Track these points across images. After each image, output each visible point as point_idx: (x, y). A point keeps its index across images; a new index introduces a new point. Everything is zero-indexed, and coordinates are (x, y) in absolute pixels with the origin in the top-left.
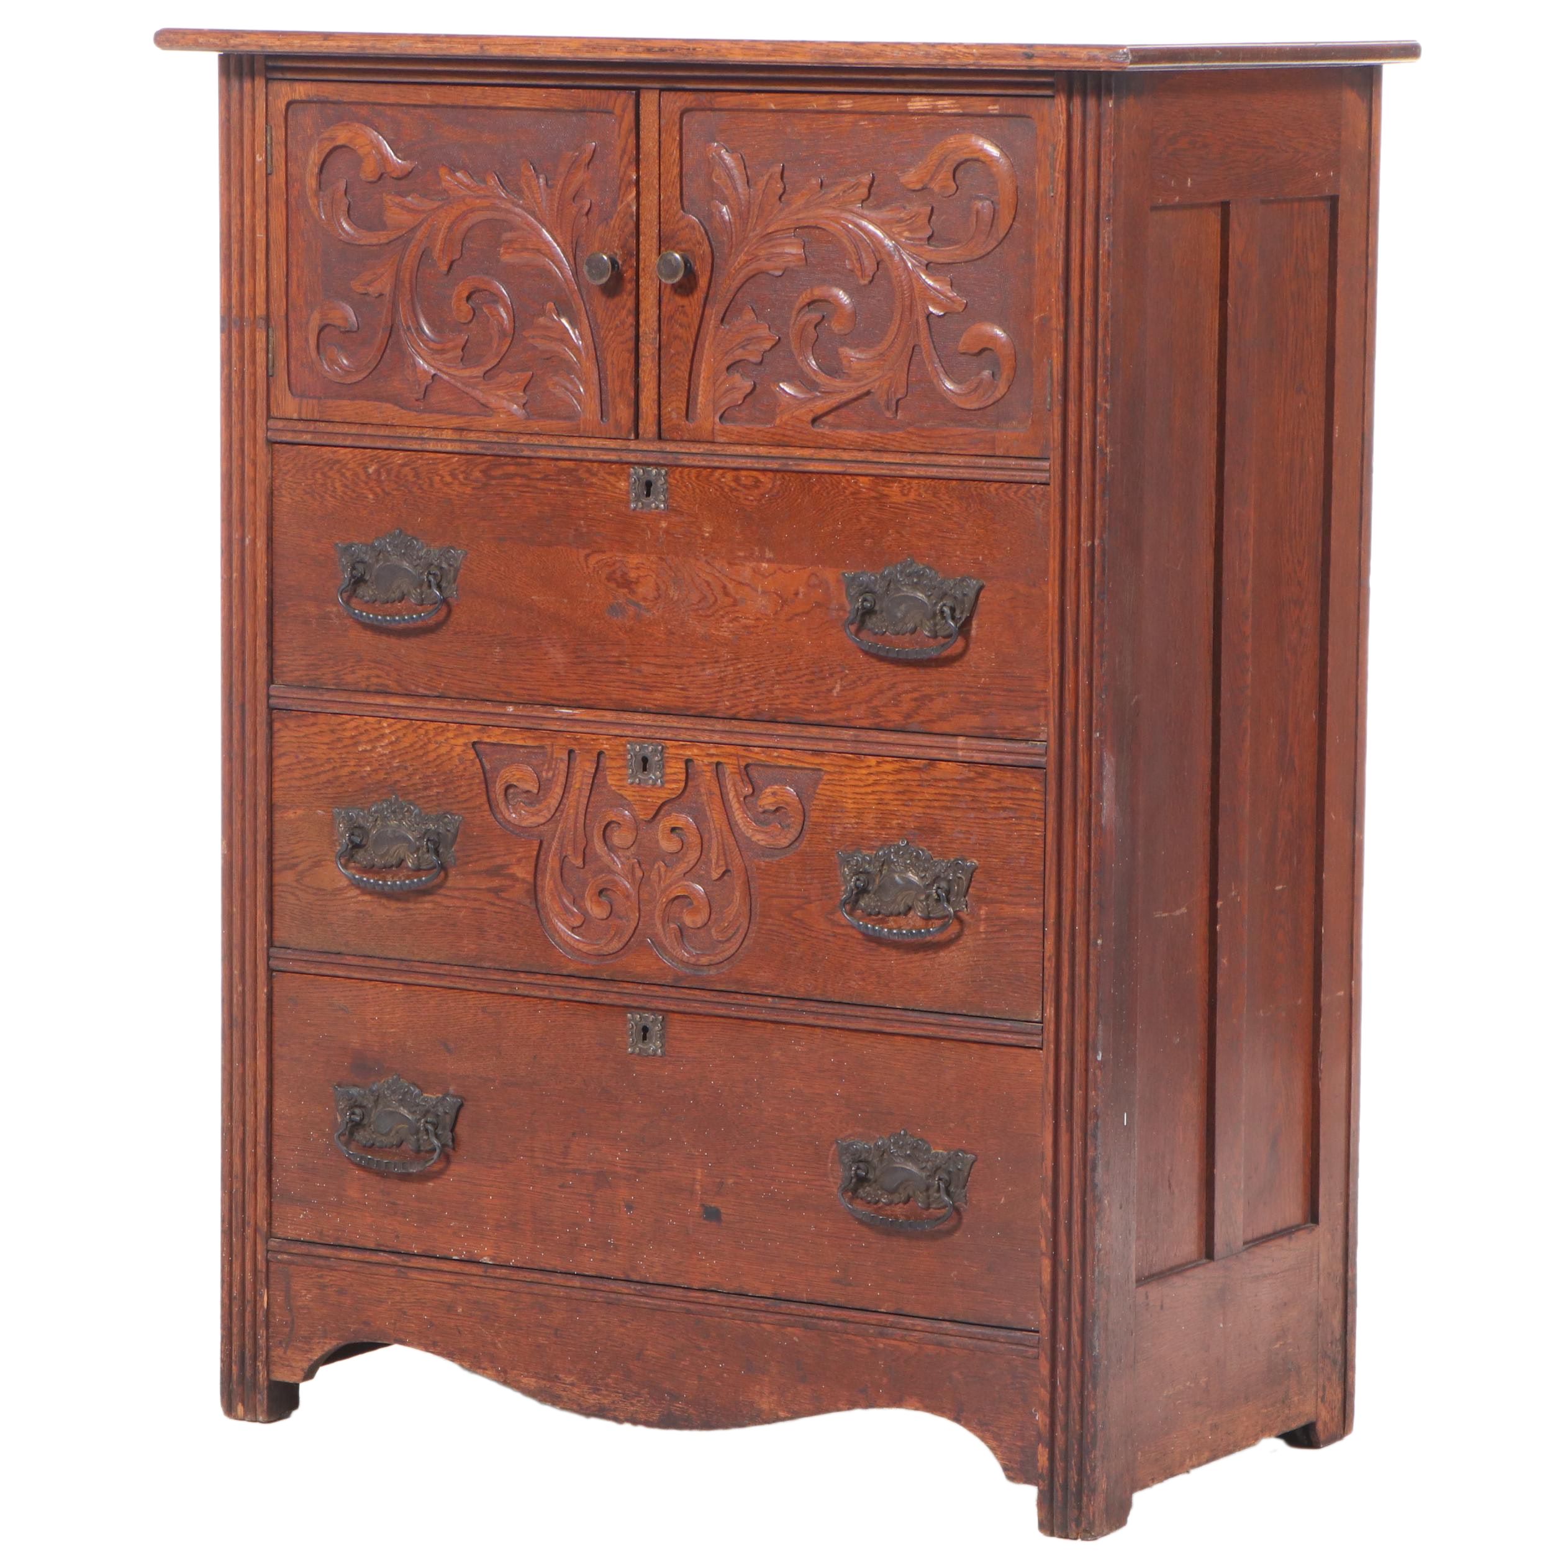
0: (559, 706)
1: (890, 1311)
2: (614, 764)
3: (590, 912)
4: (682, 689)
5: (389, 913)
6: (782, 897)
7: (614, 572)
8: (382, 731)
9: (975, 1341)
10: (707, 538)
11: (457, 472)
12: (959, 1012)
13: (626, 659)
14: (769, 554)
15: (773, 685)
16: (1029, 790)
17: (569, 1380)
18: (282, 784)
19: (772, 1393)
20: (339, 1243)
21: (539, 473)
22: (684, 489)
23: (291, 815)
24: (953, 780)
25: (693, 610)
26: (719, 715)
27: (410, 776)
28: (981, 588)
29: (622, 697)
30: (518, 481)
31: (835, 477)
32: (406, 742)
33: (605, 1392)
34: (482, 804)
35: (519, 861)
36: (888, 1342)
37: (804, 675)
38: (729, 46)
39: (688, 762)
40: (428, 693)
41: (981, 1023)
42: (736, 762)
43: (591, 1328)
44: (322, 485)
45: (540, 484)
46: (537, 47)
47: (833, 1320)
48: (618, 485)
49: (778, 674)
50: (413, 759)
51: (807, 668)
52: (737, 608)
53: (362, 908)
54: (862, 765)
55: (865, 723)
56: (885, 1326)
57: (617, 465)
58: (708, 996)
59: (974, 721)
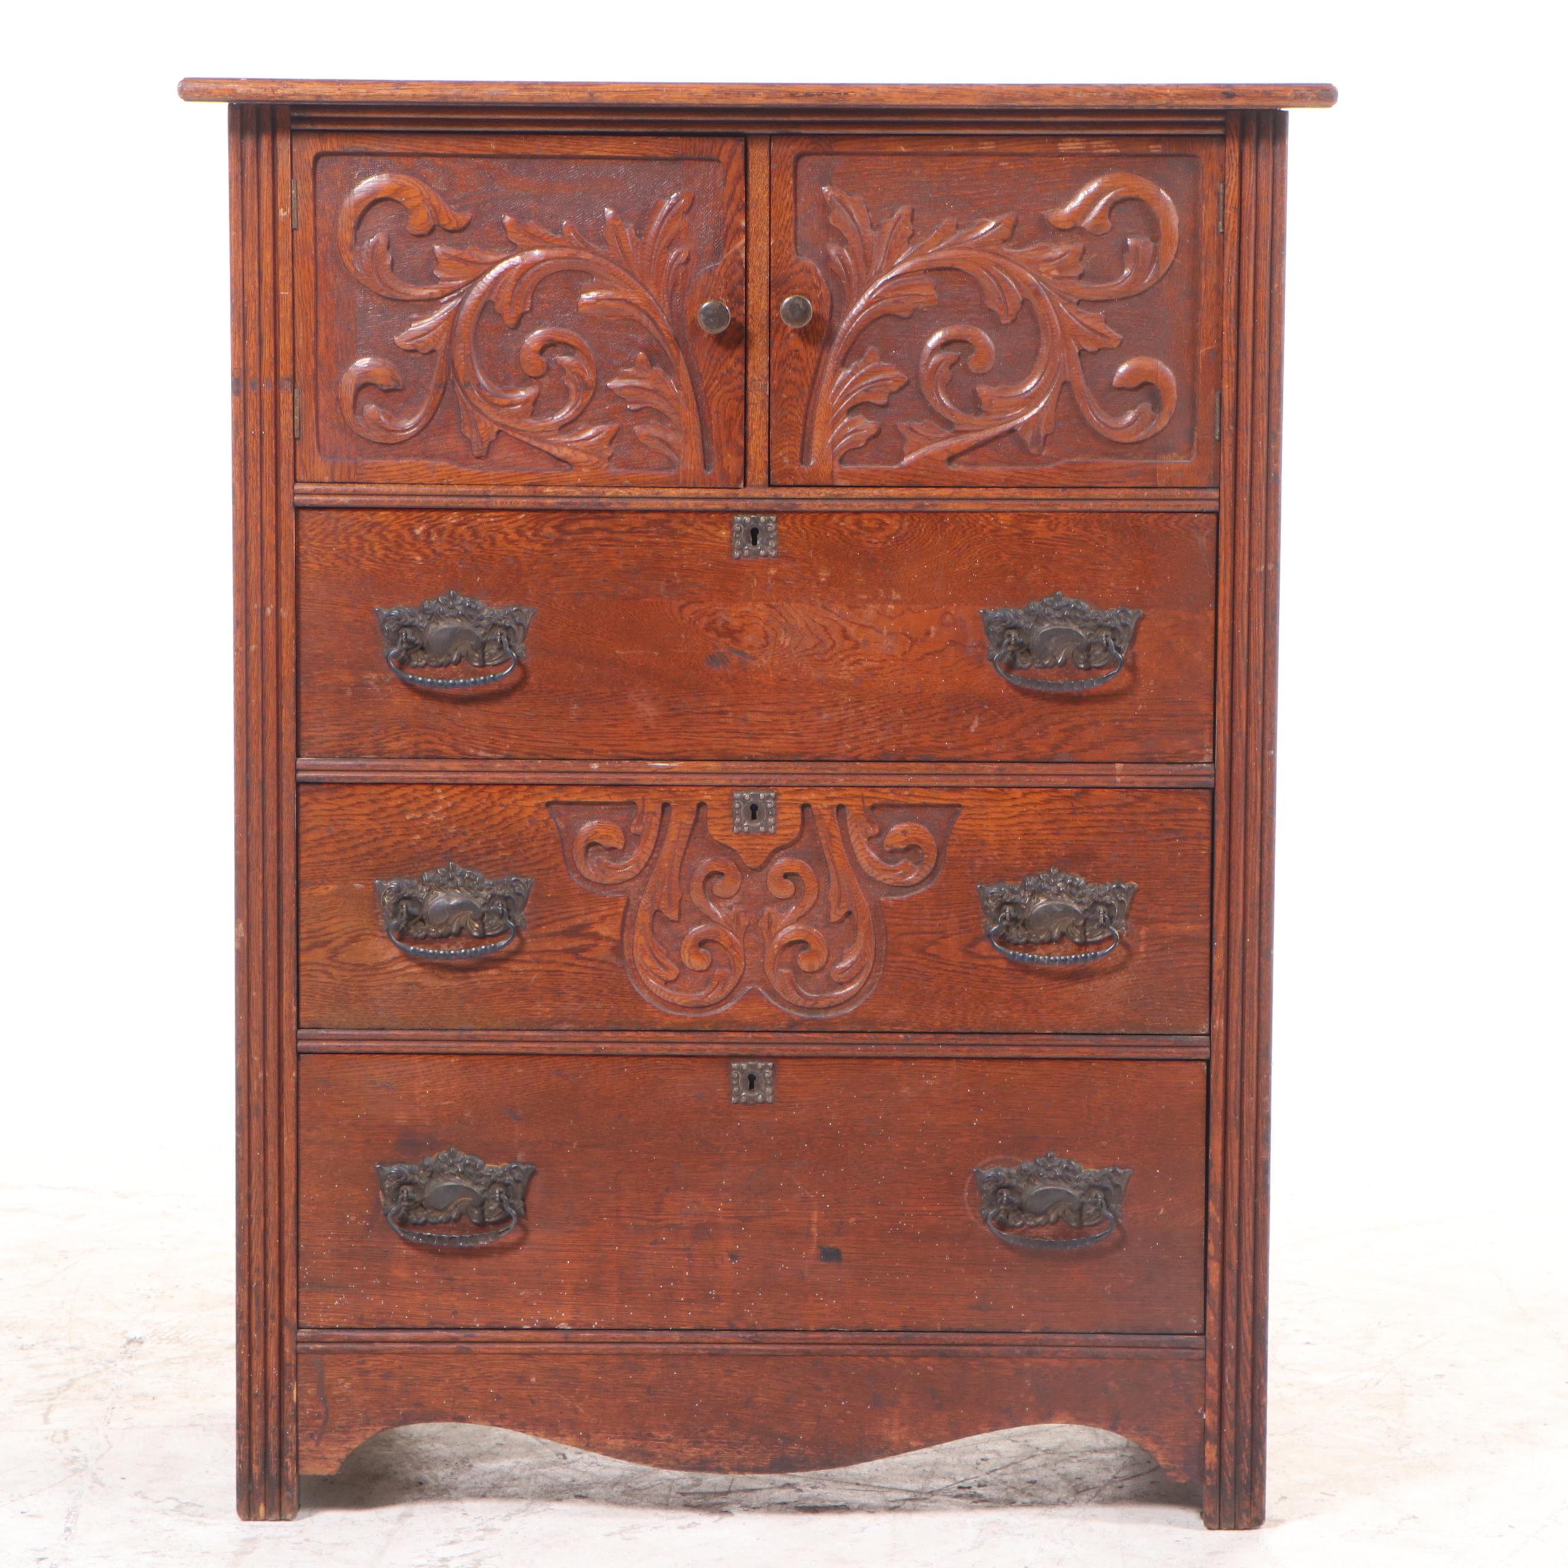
0: (654, 760)
1: (1035, 1330)
2: (718, 814)
3: (687, 965)
4: (795, 735)
5: (445, 984)
6: (913, 933)
7: (714, 622)
8: (435, 798)
9: (1134, 1350)
10: (824, 583)
11: (524, 529)
12: (1116, 1031)
13: (728, 709)
14: (896, 596)
15: (901, 725)
16: (1195, 811)
17: (663, 1436)
18: (311, 860)
19: (902, 1424)
20: (384, 1325)
21: (623, 525)
22: (796, 535)
23: (322, 890)
24: (1109, 806)
25: (808, 655)
26: (838, 758)
27: (469, 842)
28: (1142, 618)
29: (724, 747)
30: (598, 535)
31: (971, 515)
32: (465, 807)
33: (706, 1444)
34: (558, 865)
35: (603, 919)
36: (1034, 1360)
37: (937, 713)
38: (886, 90)
39: (805, 807)
40: (489, 755)
41: (1144, 1040)
42: (861, 804)
43: (690, 1382)
44: (358, 549)
45: (623, 537)
46: (659, 94)
47: (973, 1345)
48: (718, 534)
49: (909, 714)
50: (473, 824)
51: (940, 706)
52: (859, 651)
53: (411, 981)
54: (1005, 797)
55: (1008, 757)
56: (1034, 1345)
57: (717, 515)
58: (829, 1037)
59: (1131, 748)
